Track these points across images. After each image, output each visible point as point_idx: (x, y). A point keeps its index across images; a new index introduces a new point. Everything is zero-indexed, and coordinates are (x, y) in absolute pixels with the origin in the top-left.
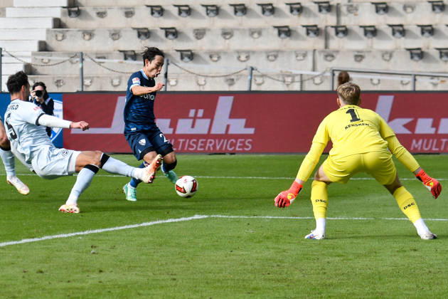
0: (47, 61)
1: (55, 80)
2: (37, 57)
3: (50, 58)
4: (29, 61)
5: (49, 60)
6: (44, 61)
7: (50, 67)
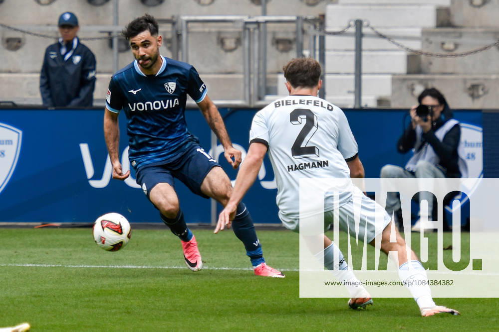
0: (451, 46)
1: (469, 85)
2: (432, 39)
3: (458, 41)
4: (416, 46)
5: (456, 46)
6: (447, 46)
7: (459, 58)
